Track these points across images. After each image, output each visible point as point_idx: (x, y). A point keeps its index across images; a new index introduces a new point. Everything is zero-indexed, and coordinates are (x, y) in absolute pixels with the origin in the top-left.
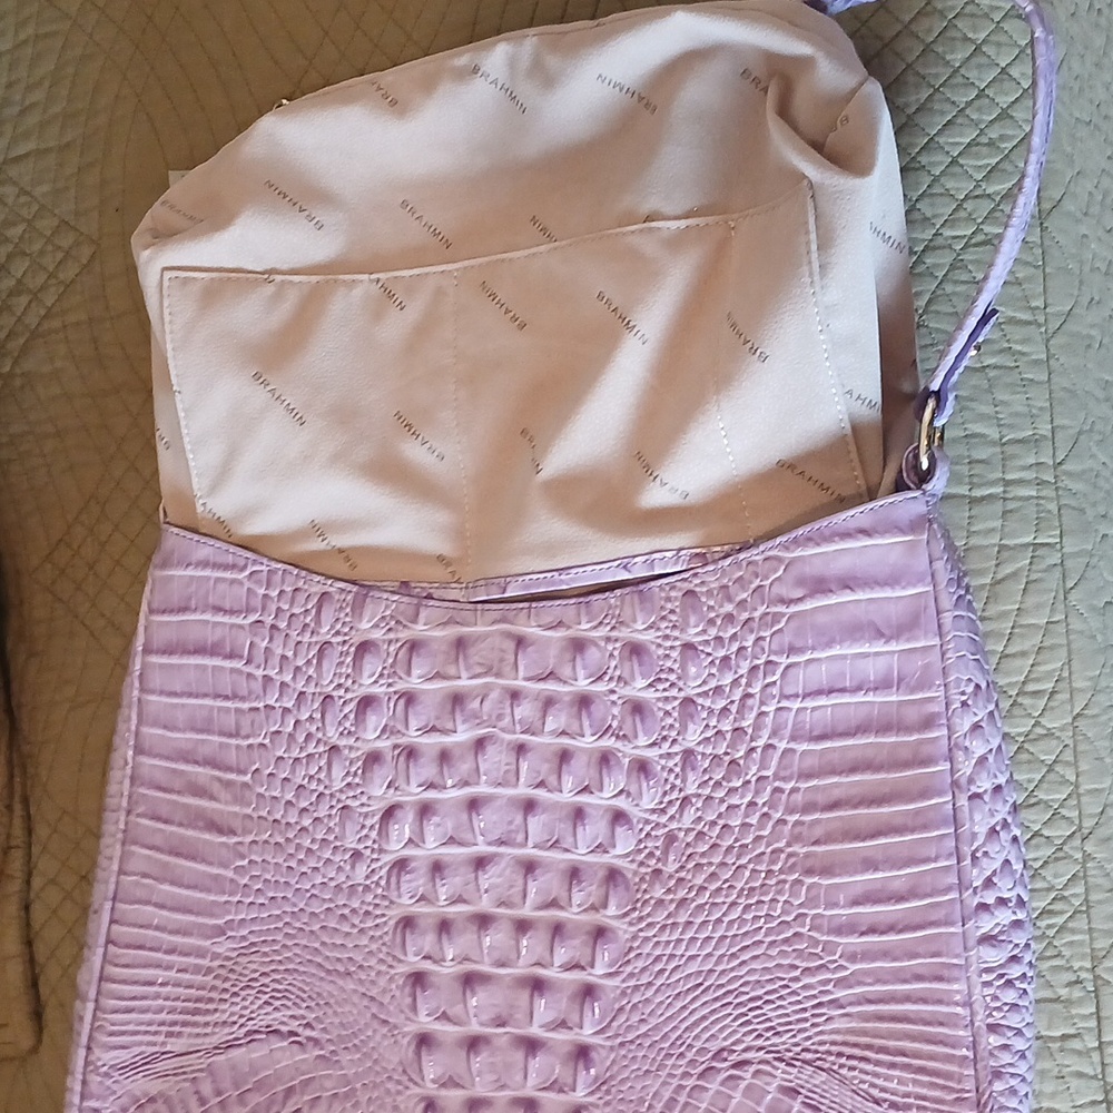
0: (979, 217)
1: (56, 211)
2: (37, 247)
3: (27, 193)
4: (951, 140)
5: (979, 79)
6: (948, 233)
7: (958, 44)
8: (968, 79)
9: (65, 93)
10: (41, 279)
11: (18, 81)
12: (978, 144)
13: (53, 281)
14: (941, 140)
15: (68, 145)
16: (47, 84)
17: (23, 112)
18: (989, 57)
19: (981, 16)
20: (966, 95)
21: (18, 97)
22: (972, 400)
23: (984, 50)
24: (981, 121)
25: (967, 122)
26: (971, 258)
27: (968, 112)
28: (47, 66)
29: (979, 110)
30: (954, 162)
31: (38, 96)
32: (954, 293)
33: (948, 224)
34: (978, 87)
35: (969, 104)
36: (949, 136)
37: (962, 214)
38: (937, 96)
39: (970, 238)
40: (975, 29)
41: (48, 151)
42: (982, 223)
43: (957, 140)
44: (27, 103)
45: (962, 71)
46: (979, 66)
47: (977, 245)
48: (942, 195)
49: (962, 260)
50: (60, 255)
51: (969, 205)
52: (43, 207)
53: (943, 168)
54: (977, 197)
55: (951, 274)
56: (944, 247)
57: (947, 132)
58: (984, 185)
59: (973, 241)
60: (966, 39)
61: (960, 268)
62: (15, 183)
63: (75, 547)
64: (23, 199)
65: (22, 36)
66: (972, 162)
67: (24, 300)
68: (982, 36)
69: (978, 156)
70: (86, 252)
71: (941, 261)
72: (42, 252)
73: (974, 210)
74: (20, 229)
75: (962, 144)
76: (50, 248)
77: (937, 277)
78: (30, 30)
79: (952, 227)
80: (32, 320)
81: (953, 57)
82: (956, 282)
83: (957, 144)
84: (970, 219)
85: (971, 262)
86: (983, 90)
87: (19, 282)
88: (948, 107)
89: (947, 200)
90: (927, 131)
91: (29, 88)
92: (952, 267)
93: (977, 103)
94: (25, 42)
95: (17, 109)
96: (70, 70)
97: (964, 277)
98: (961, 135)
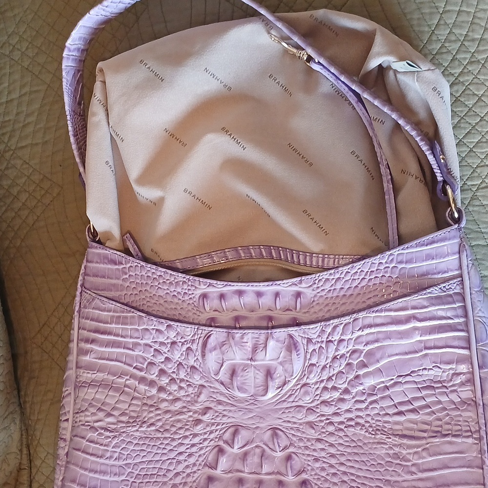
0: (483, 175)
1: (42, 172)
2: (32, 188)
3: (27, 163)
4: (469, 141)
5: (481, 113)
6: (469, 183)
7: (471, 97)
8: (476, 112)
9: (45, 118)
10: (34, 203)
11: (22, 112)
12: (482, 142)
13: (40, 204)
14: (465, 141)
15: (46, 142)
16: (36, 114)
17: (24, 126)
18: (485, 102)
19: (480, 84)
20: (475, 121)
21: (22, 119)
22: (483, 260)
23: (482, 99)
24: (483, 131)
25: (477, 132)
26: (480, 194)
27: (476, 127)
28: (36, 106)
29: (481, 126)
30: (471, 151)
31: (32, 119)
32: (473, 211)
33: (469, 179)
34: (480, 116)
35: (477, 124)
36: (469, 139)
37: (476, 174)
38: (462, 121)
39: (479, 185)
40: (478, 90)
41: (37, 144)
42: (485, 178)
43: (472, 140)
44: (26, 122)
45: (473, 109)
46: (481, 107)
47: (483, 188)
48: (466, 166)
49: (476, 195)
50: (43, 192)
51: (478, 170)
52: (35, 170)
53: (466, 153)
54: (482, 166)
55: (471, 202)
56: (468, 190)
57: (467, 137)
58: (485, 161)
59: (481, 186)
60: (474, 94)
61: (475, 199)
62: (21, 159)
63: (52, 327)
64: (25, 166)
65: (24, 91)
66: (479, 151)
67: (26, 212)
68: (482, 93)
69: (482, 148)
70: (56, 191)
71: (467, 196)
72: (34, 191)
73: (481, 172)
74: (23, 180)
75: (474, 142)
76: (38, 188)
77: (465, 204)
78: (27, 89)
79: (471, 181)
80: (30, 221)
81: (469, 102)
82: (474, 206)
83: (473, 142)
84: (479, 176)
85: (480, 196)
86: (483, 117)
87: (24, 204)
88: (467, 126)
89: (468, 168)
90: (458, 137)
91: (28, 115)
92: (472, 199)
93: (480, 123)
94: (25, 94)
95: (21, 125)
96: (48, 108)
97: (478, 203)
98: (474, 138)
